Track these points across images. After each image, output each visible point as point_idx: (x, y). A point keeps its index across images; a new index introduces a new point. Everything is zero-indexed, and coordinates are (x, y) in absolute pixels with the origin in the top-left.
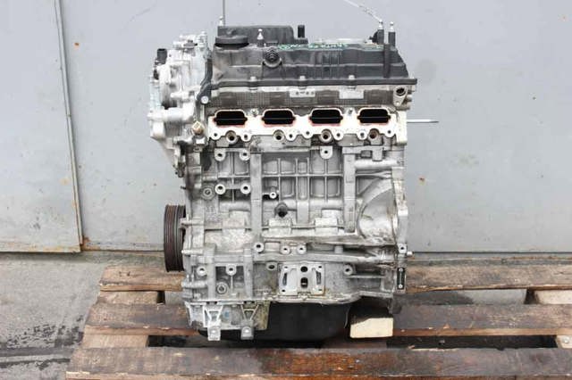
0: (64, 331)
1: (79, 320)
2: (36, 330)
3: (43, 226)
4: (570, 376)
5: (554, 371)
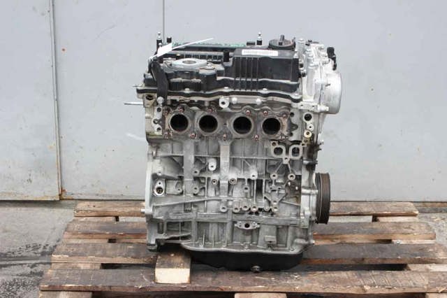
0: (48, 247)
1: (58, 241)
2: (28, 247)
3: (34, 181)
4: (401, 258)
5: (389, 256)
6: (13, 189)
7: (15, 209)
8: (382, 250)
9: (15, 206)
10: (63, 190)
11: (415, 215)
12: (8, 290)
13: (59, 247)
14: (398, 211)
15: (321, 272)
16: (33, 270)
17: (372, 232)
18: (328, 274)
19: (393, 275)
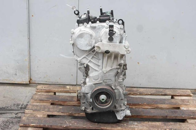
0: (23, 105)
1: (28, 102)
2: (14, 105)
3: (18, 74)
4: (184, 116)
5: (178, 115)
6: (8, 78)
7: (9, 87)
8: (175, 112)
10: (31, 79)
11: (191, 96)
12: (5, 125)
13: (28, 106)
14: (183, 94)
15: (147, 122)
16: (16, 116)
17: (170, 104)
18: (150, 123)
19: (180, 125)
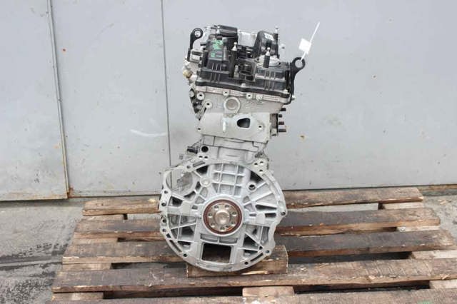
0: (58, 247)
1: (68, 240)
2: (38, 247)
3: (40, 178)
4: (405, 246)
5: (394, 244)
6: (21, 189)
7: (24, 208)
8: (387, 239)
9: (24, 206)
10: (70, 189)
11: (420, 201)
12: (22, 292)
13: (69, 248)
14: (403, 197)
15: (327, 264)
16: (45, 270)
17: (377, 220)
18: (333, 266)
19: (397, 264)
